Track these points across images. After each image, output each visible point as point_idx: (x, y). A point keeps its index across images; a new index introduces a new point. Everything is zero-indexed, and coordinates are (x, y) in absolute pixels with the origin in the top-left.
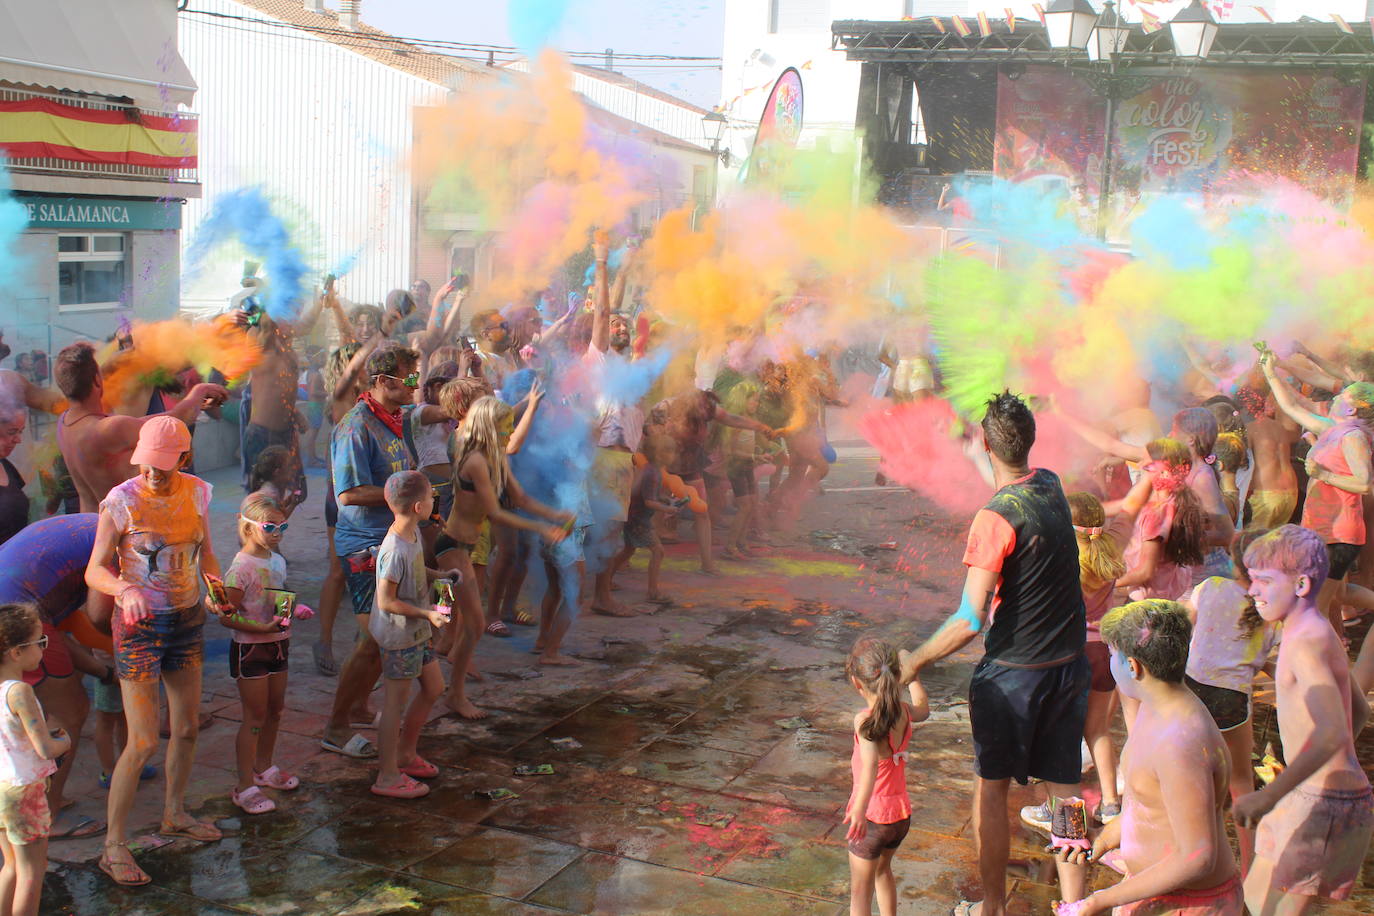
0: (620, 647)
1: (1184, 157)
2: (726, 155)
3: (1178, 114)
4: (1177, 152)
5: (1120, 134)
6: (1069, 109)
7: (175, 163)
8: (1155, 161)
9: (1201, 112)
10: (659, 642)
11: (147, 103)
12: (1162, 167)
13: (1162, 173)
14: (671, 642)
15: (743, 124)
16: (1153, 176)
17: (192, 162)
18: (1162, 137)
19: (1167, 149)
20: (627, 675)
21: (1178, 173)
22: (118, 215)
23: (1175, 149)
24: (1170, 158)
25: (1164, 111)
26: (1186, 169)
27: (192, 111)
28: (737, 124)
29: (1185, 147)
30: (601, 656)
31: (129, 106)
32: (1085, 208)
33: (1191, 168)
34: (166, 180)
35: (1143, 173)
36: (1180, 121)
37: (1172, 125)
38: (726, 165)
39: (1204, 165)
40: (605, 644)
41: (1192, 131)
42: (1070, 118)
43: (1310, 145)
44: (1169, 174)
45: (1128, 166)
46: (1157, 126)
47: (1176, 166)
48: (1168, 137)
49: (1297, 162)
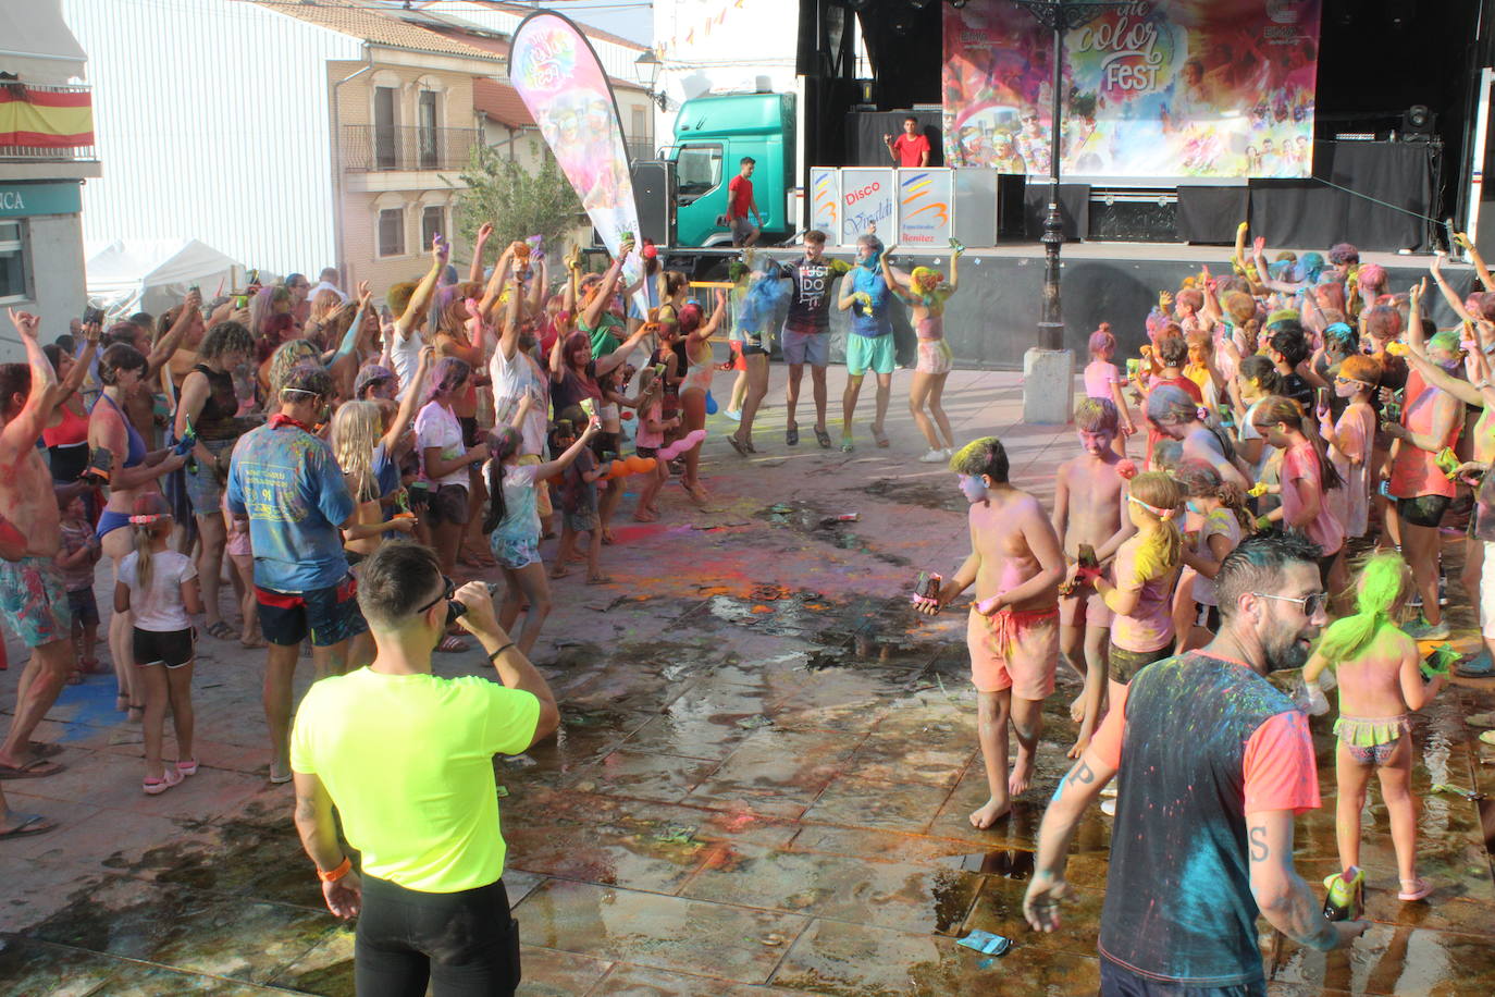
0: (572, 650)
1: (1139, 82)
2: (663, 99)
3: (1131, 36)
4: (1132, 76)
5: (1071, 60)
6: (1016, 36)
7: (68, 142)
8: (1110, 87)
9: (1154, 34)
10: (614, 641)
11: (32, 79)
12: (1118, 93)
13: (1118, 99)
14: (626, 640)
15: (679, 65)
16: (1109, 103)
17: (87, 139)
18: (1116, 60)
19: (1121, 74)
20: (581, 680)
21: (1134, 99)
22: (11, 201)
23: (1129, 73)
24: (1125, 83)
25: (1117, 33)
26: (1142, 94)
27: (86, 83)
28: (672, 65)
29: (1139, 71)
30: (553, 661)
31: (13, 82)
32: (1039, 140)
33: (1148, 92)
34: (61, 161)
35: (1098, 99)
36: (1134, 44)
37: (1125, 48)
38: (664, 108)
39: (1160, 89)
40: (557, 648)
41: (1146, 54)
42: (1017, 45)
43: (1267, 63)
44: (1125, 100)
45: (1082, 93)
46: (1110, 49)
47: (1131, 90)
48: (1122, 61)
49: (1255, 83)
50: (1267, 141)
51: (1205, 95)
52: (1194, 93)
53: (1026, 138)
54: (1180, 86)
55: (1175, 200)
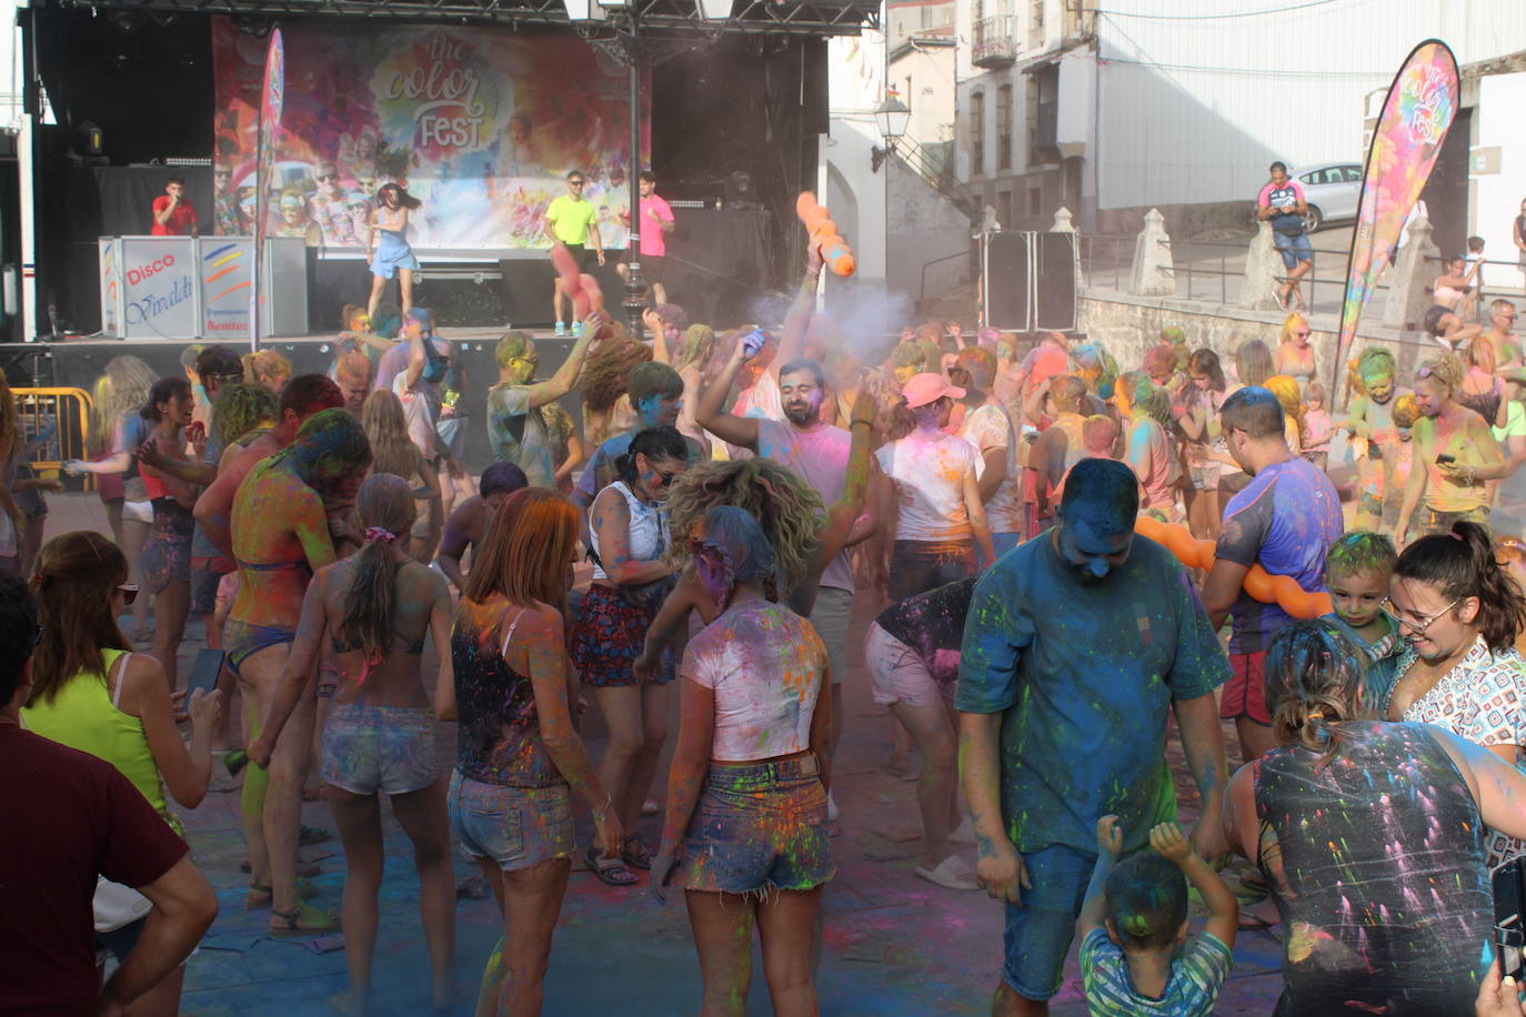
1: (459, 137)
3: (447, 84)
4: (450, 131)
5: (379, 109)
6: (310, 76)
8: (425, 143)
9: (475, 82)
12: (435, 150)
13: (434, 157)
16: (424, 161)
18: (428, 113)
19: (438, 127)
21: (454, 157)
23: (446, 127)
24: (443, 137)
25: (432, 80)
26: (463, 151)
29: (459, 124)
32: (339, 203)
33: (469, 150)
35: (411, 157)
36: (452, 93)
37: (441, 97)
39: (483, 146)
41: (467, 105)
42: (312, 87)
43: (599, 120)
44: (443, 158)
45: (392, 149)
46: (423, 98)
47: (449, 148)
48: (438, 112)
49: (587, 142)
50: (603, 208)
51: (534, 155)
52: (521, 153)
53: (323, 201)
54: (506, 144)
55: (498, 276)
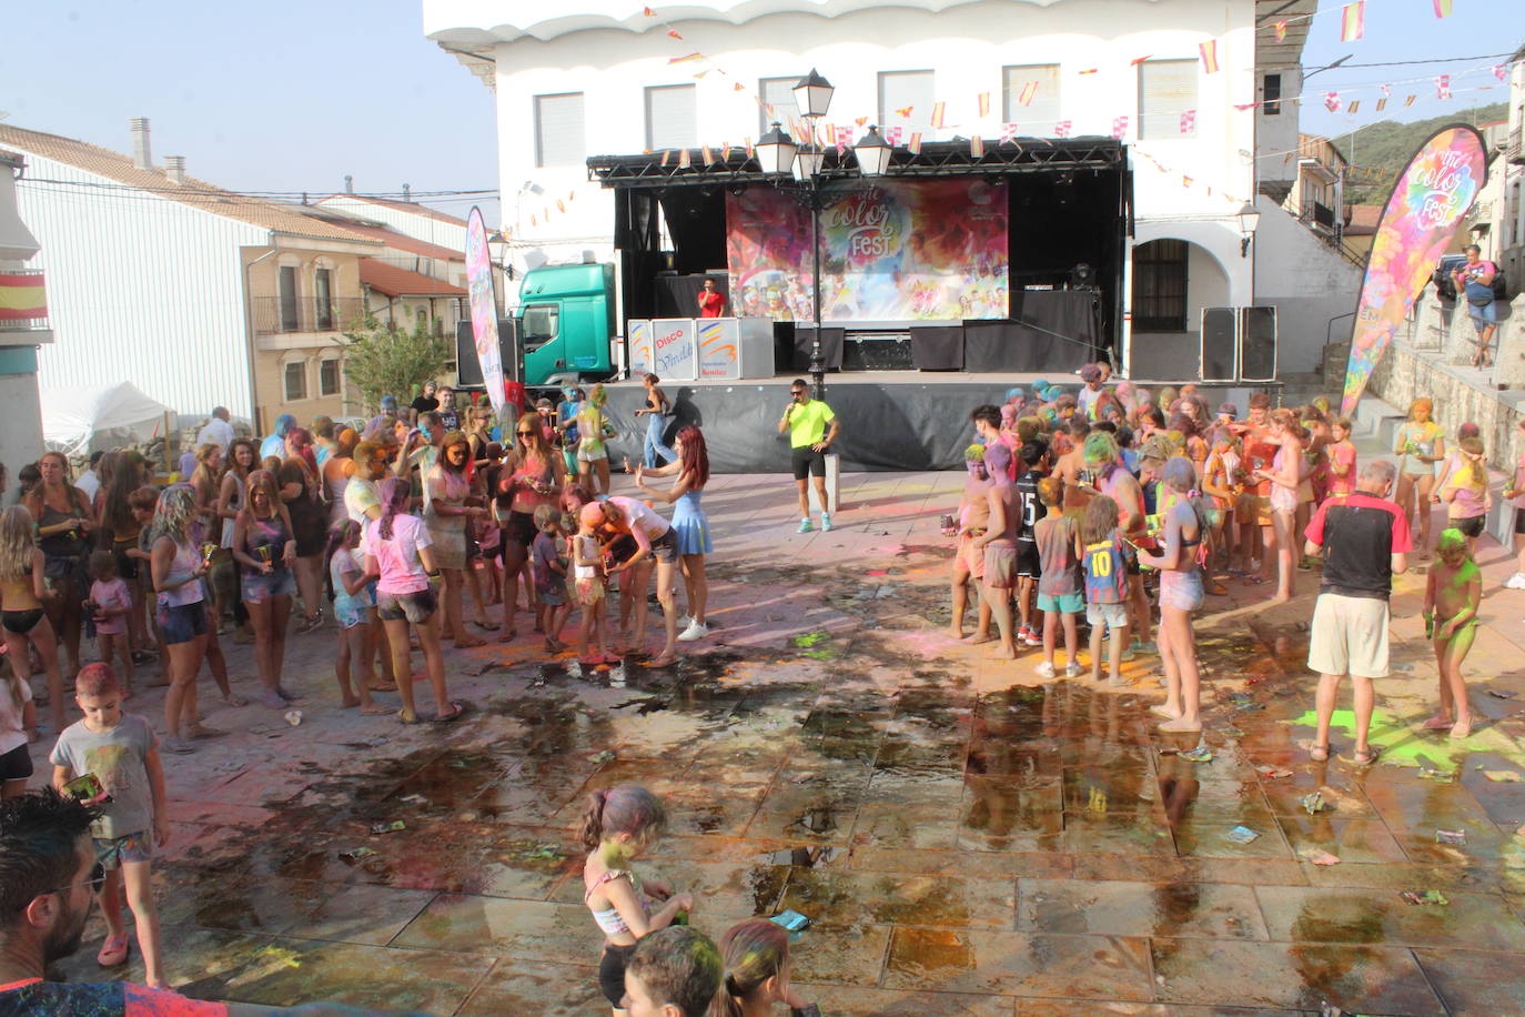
1: (877, 249)
2: (510, 271)
3: (869, 215)
4: (871, 245)
5: (825, 233)
6: (783, 216)
8: (855, 254)
9: (887, 213)
12: (861, 258)
13: (861, 262)
16: (853, 264)
18: (859, 233)
19: (863, 243)
20: (461, 732)
21: (874, 262)
23: (869, 243)
24: (866, 250)
25: (859, 213)
26: (879, 258)
28: (517, 244)
29: (877, 241)
33: (883, 257)
34: (19, 331)
35: (846, 262)
36: (872, 221)
37: (865, 224)
38: (511, 278)
39: (893, 254)
41: (881, 228)
42: (784, 223)
43: (971, 234)
44: (867, 263)
45: (834, 259)
46: (854, 225)
47: (871, 256)
48: (862, 233)
49: (963, 248)
50: (974, 292)
51: (927, 258)
52: (918, 257)
53: (792, 294)
54: (908, 252)
55: (909, 338)
